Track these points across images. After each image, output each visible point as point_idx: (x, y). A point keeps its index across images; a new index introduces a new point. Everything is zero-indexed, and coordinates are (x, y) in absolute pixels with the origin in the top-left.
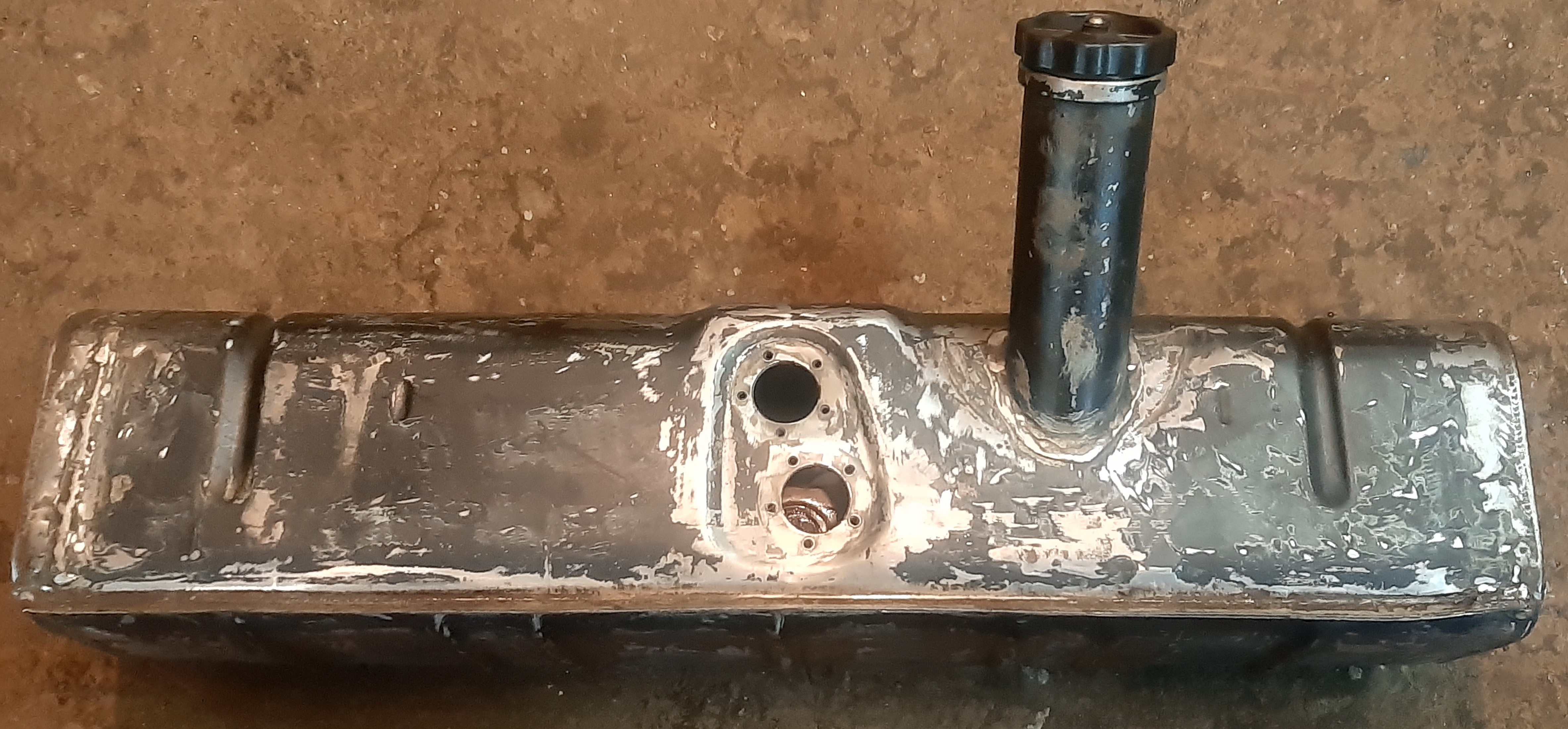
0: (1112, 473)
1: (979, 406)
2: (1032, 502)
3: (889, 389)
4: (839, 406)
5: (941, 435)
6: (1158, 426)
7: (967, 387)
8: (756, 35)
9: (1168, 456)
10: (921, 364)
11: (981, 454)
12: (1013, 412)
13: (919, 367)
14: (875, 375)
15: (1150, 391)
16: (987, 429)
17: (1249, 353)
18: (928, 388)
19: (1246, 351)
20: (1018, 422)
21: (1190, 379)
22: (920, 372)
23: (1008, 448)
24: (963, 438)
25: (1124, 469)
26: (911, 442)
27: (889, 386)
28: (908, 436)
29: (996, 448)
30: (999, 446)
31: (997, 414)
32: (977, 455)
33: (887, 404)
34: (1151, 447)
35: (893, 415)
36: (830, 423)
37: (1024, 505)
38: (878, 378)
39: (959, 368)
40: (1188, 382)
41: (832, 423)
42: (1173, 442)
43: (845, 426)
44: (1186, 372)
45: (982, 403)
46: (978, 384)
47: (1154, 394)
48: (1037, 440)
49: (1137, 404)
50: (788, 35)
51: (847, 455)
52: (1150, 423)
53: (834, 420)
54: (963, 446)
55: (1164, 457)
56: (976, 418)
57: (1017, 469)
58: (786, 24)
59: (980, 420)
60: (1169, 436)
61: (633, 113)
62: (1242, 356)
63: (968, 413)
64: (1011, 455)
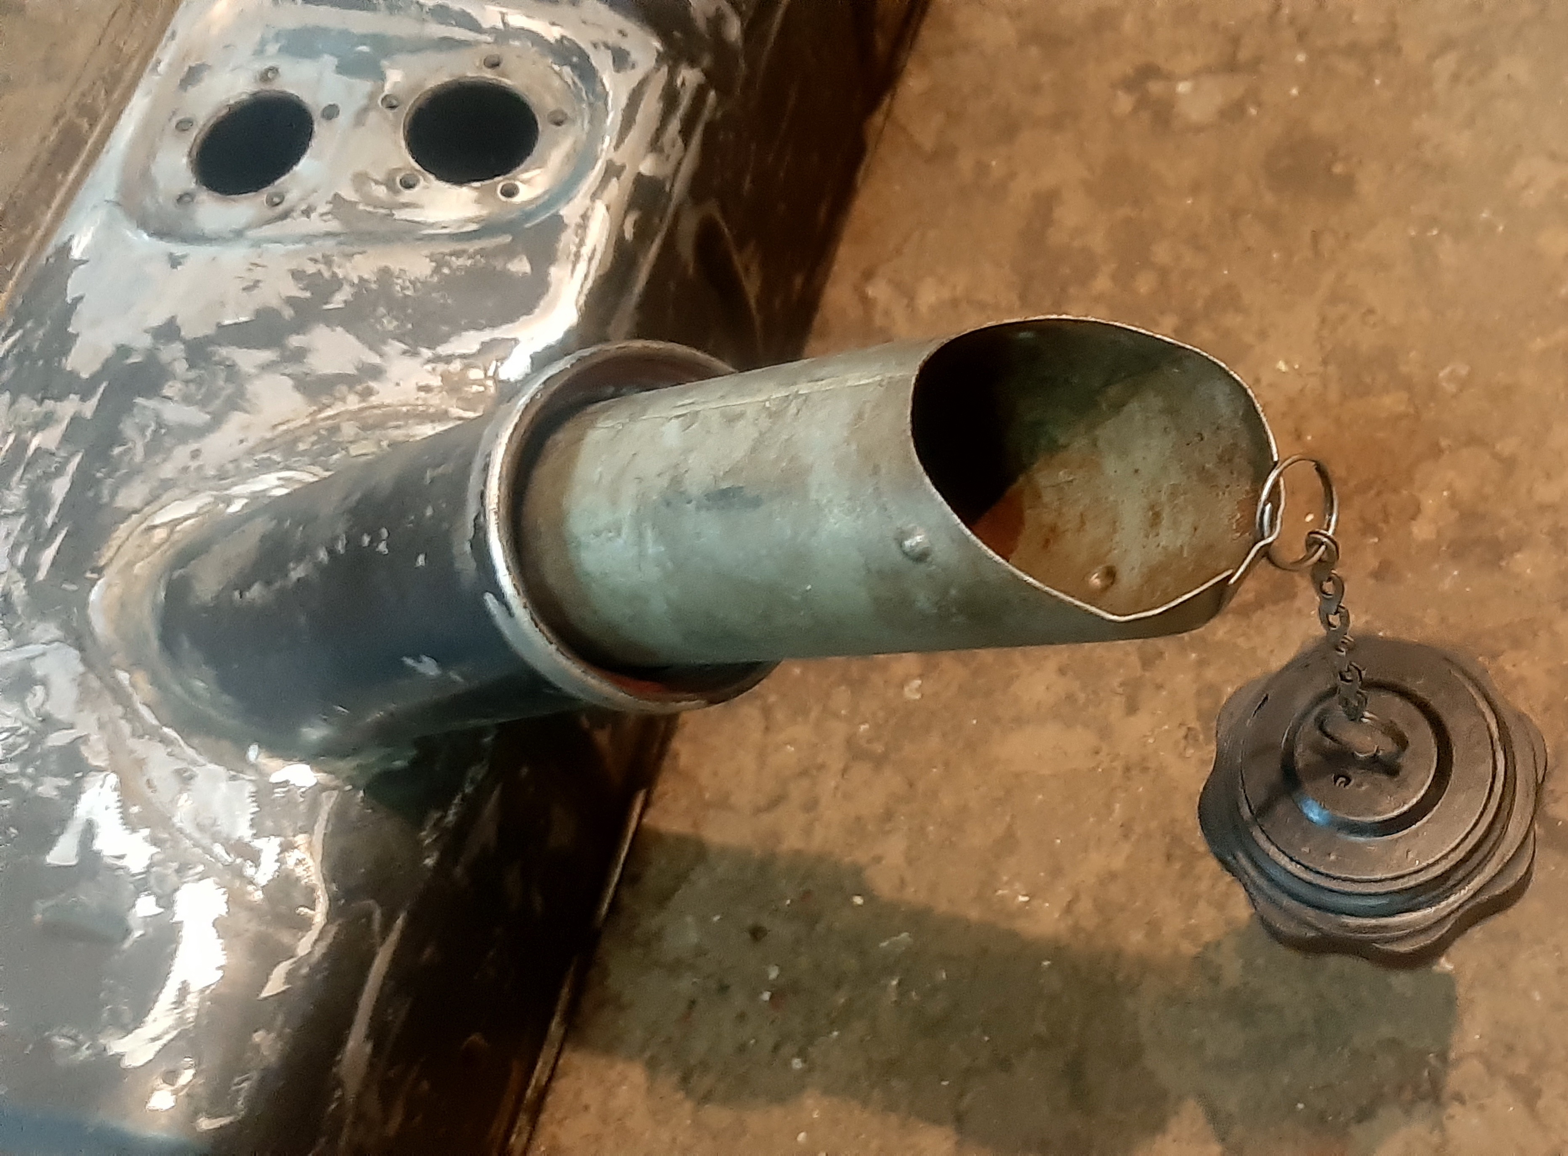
0: (40, 648)
1: (296, 440)
2: (60, 488)
3: (398, 288)
4: (406, 205)
5: (266, 355)
6: (100, 770)
7: (349, 430)
8: (1437, 444)
9: (24, 767)
10: (429, 361)
11: (196, 416)
12: (254, 496)
13: (427, 353)
14: (437, 270)
15: (185, 778)
16: (242, 441)
17: (181, 1020)
18: (376, 360)
19: (191, 1015)
20: (228, 501)
21: (178, 871)
22: (415, 354)
23: (185, 469)
24: (241, 393)
25: (39, 673)
26: (275, 303)
27: (403, 288)
28: (291, 301)
29: (194, 446)
30: (195, 454)
31: (266, 466)
32: (193, 409)
33: (366, 276)
34: (57, 739)
35: (336, 283)
36: (377, 182)
37: (59, 472)
38: (428, 272)
39: (397, 427)
40: (175, 865)
41: (374, 186)
42: (48, 788)
43: (361, 207)
44: (200, 868)
45: (301, 447)
46: (346, 449)
47: (174, 783)
48: (173, 524)
49: (165, 741)
50: (1429, 503)
51: (302, 199)
52: (112, 753)
53: (381, 191)
54: (223, 389)
55: (25, 759)
56: (275, 427)
57: (135, 472)
58: (1454, 502)
59: (269, 435)
60: (67, 783)
61: (1328, 242)
62: (180, 1002)
63: (291, 416)
64: (168, 471)
